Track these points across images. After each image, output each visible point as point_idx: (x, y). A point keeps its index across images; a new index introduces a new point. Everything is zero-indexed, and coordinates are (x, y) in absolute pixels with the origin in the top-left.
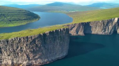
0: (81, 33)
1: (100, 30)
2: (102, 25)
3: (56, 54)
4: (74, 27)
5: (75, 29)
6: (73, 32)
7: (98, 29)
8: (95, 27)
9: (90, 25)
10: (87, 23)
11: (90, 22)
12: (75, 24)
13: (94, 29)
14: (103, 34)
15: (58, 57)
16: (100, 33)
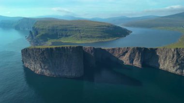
0: (137, 63)
1: (171, 65)
2: (175, 56)
3: (63, 71)
4: (127, 52)
5: (127, 55)
6: (125, 60)
7: (168, 63)
8: (164, 58)
9: (158, 54)
10: (152, 49)
11: (156, 49)
12: (128, 48)
13: (162, 61)
14: (178, 72)
15: (66, 74)
16: (172, 70)
